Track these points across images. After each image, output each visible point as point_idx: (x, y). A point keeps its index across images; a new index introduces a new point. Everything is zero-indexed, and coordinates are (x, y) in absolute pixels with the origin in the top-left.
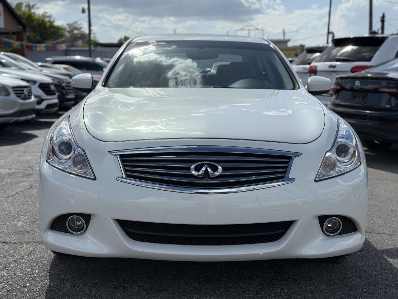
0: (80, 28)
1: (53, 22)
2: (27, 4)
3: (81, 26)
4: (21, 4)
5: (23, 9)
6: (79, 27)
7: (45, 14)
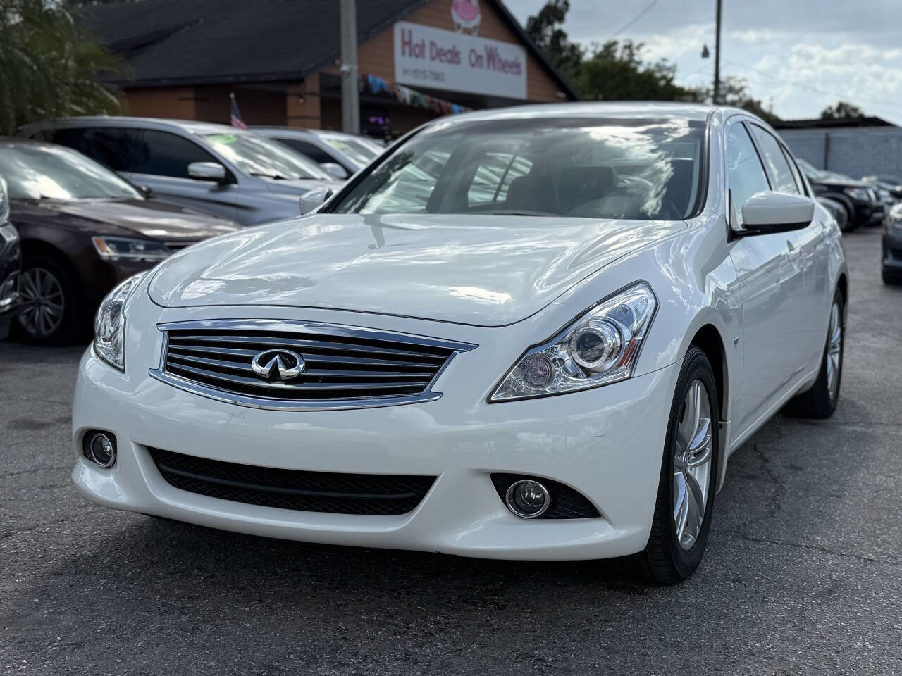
0: (742, 89)
1: (672, 79)
2: (628, 44)
3: (743, 84)
4: (615, 43)
5: (618, 55)
6: (737, 86)
7: (661, 64)
